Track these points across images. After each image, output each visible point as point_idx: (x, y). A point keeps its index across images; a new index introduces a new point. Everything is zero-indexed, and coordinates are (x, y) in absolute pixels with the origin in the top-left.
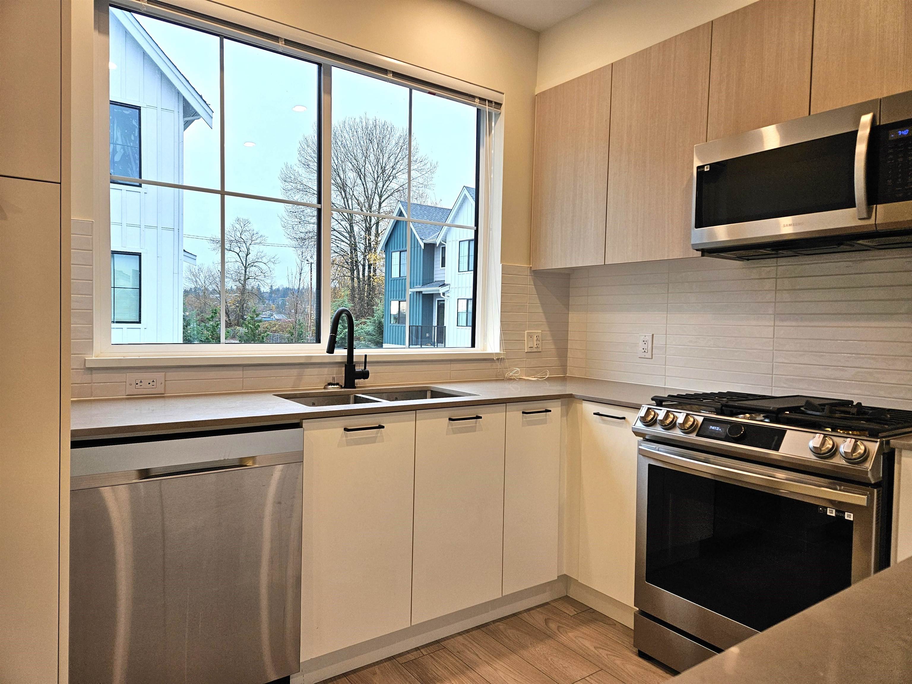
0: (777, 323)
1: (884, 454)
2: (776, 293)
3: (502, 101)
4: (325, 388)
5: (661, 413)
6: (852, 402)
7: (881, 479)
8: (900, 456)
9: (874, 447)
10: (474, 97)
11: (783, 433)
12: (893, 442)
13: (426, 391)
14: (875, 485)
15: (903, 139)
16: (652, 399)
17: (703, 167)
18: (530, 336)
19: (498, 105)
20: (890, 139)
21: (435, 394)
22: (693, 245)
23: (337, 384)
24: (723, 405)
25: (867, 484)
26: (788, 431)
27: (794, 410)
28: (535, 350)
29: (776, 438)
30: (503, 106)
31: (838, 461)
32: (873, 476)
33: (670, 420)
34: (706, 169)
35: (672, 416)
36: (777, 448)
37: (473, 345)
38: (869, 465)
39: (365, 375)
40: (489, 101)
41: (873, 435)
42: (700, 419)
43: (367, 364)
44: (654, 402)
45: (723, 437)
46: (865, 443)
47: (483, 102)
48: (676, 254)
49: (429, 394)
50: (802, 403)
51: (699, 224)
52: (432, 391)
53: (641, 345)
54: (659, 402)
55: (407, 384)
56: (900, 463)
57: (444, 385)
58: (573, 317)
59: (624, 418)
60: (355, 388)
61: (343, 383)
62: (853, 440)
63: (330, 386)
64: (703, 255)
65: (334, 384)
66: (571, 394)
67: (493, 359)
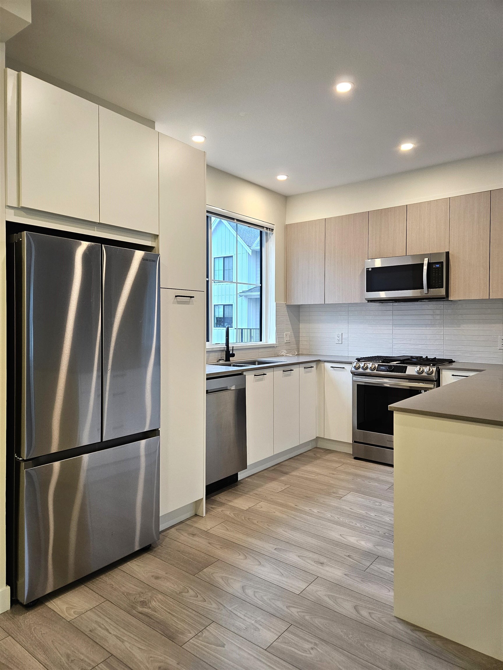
0: (394, 328)
1: (437, 371)
2: (393, 316)
3: (274, 228)
4: (217, 362)
5: (362, 365)
6: (422, 357)
7: (437, 379)
8: (442, 370)
9: (434, 369)
10: (263, 227)
11: (406, 367)
12: (440, 367)
13: (255, 362)
14: (435, 381)
15: (437, 268)
16: (356, 359)
17: (369, 268)
18: (286, 335)
19: (272, 230)
20: (433, 267)
21: (260, 363)
22: (365, 298)
23: (223, 360)
24: (384, 360)
25: (433, 381)
26: (408, 366)
27: (408, 359)
28: (288, 342)
29: (404, 369)
30: (274, 231)
31: (424, 374)
32: (435, 378)
33: (366, 366)
34: (370, 270)
35: (366, 365)
36: (405, 373)
37: (261, 340)
38: (434, 374)
39: (233, 355)
40: (270, 229)
41: (434, 365)
42: (377, 365)
43: (234, 351)
44: (357, 360)
45: (386, 371)
46: (432, 368)
47: (267, 229)
48: (357, 301)
49: (257, 363)
50: (410, 357)
51: (368, 290)
52: (258, 362)
53: (337, 338)
54: (359, 360)
55: (247, 359)
56: (442, 374)
57: (264, 358)
58: (302, 326)
59: (344, 368)
60: (230, 361)
61: (225, 359)
62: (429, 367)
63: (220, 361)
64: (368, 302)
65: (222, 360)
66: (320, 360)
67: (274, 347)
